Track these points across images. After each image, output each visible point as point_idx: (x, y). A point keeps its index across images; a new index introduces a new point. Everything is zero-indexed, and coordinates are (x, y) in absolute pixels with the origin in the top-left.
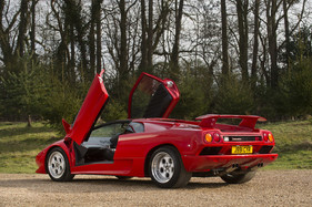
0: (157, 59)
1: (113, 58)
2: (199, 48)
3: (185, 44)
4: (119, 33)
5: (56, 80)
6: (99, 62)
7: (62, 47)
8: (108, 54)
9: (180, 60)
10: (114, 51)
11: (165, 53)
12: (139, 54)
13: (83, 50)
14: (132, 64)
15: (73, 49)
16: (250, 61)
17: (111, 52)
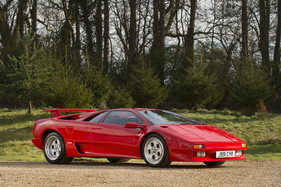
0: (170, 41)
1: (122, 40)
2: (216, 30)
3: (201, 25)
4: (129, 13)
5: (59, 64)
6: (107, 44)
7: (66, 27)
8: (116, 36)
9: (196, 42)
10: (123, 33)
11: (178, 35)
12: (150, 36)
13: (89, 31)
14: (143, 46)
15: (78, 30)
16: (272, 44)
17: (119, 33)
